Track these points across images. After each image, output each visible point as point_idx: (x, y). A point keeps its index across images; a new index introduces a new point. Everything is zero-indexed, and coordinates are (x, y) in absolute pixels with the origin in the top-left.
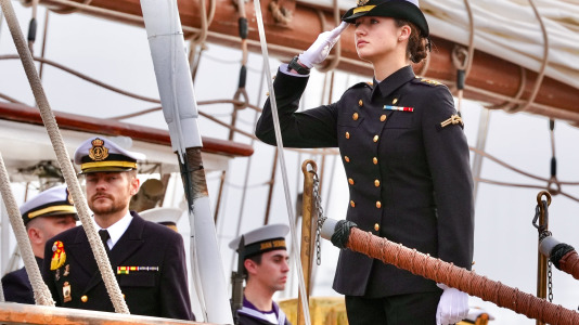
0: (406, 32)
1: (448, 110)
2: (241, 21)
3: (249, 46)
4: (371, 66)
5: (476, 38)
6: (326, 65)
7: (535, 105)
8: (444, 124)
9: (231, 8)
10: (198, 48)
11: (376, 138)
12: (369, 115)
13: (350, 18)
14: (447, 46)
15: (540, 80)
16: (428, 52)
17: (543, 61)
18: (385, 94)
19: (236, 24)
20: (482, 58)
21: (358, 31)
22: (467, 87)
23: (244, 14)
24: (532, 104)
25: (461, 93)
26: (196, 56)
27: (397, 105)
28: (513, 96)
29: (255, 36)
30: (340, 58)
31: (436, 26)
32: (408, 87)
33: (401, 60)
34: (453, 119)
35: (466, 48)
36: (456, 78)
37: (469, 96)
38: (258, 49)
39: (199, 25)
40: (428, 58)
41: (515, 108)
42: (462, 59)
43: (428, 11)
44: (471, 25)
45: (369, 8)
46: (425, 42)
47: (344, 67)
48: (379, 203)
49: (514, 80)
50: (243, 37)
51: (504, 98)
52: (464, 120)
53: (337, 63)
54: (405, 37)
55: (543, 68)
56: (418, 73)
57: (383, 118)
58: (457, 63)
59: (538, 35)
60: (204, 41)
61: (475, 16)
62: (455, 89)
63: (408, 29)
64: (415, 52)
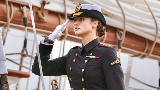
0: (96, 24)
1: (114, 58)
2: (24, 19)
3: (28, 30)
4: (80, 38)
5: (126, 26)
6: (62, 38)
7: (152, 55)
8: (112, 64)
9: (20, 13)
10: (6, 30)
11: (83, 70)
12: (80, 60)
13: (72, 18)
14: (114, 30)
15: (154, 44)
16: (105, 32)
17: (156, 36)
18: (87, 50)
19: (22, 20)
20: (129, 35)
21: (75, 23)
22: (122, 47)
23: (26, 16)
24: (151, 55)
25: (120, 50)
26: (5, 34)
27: (92, 55)
28: (143, 51)
29: (31, 25)
30: (68, 35)
31: (109, 21)
32: (97, 48)
33: (94, 36)
34: (116, 62)
35: (122, 30)
36: (118, 43)
37: (124, 51)
38: (32, 31)
39: (6, 20)
40: (106, 35)
41: (144, 57)
42: (121, 35)
43: (106, 15)
44: (124, 21)
45: (80, 13)
46: (104, 28)
47: (69, 39)
49: (143, 44)
50: (26, 25)
51: (139, 52)
52: (121, 62)
53: (66, 37)
54: (96, 26)
55: (155, 39)
56: (102, 41)
57: (86, 61)
58: (118, 37)
59: (153, 25)
60: (8, 27)
61: (126, 17)
62: (117, 48)
63: (97, 22)
64: (100, 32)
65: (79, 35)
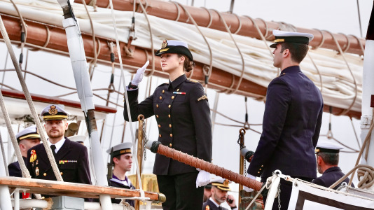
0: (183, 59)
1: (201, 93)
2: (111, 54)
3: (115, 65)
4: (168, 74)
5: (213, 62)
6: (148, 73)
7: (239, 91)
8: (199, 99)
9: (107, 49)
10: (93, 66)
11: (170, 106)
12: (167, 96)
14: (200, 65)
15: (241, 80)
16: (193, 67)
17: (242, 72)
18: (174, 87)
19: (109, 56)
20: (216, 70)
21: (161, 60)
22: (209, 83)
23: (113, 51)
24: (237, 90)
25: (207, 85)
26: (92, 70)
27: (179, 91)
28: (229, 87)
29: (118, 61)
30: (154, 71)
31: (196, 57)
32: (184, 84)
33: (181, 72)
34: (203, 98)
35: (209, 66)
36: (205, 79)
37: (211, 87)
38: (119, 67)
39: (92, 55)
41: (230, 92)
42: (207, 71)
43: (192, 50)
44: (211, 56)
45: (166, 50)
46: (191, 63)
47: (156, 74)
48: (171, 135)
49: (230, 80)
50: (113, 61)
51: (226, 88)
52: (208, 97)
53: (153, 73)
54: (183, 61)
55: (242, 75)
56: (188, 77)
57: (173, 97)
58: (205, 73)
59: (240, 61)
60: (95, 63)
61: (213, 52)
62: (204, 84)
63: (183, 58)
64: (187, 67)
65: (166, 71)
